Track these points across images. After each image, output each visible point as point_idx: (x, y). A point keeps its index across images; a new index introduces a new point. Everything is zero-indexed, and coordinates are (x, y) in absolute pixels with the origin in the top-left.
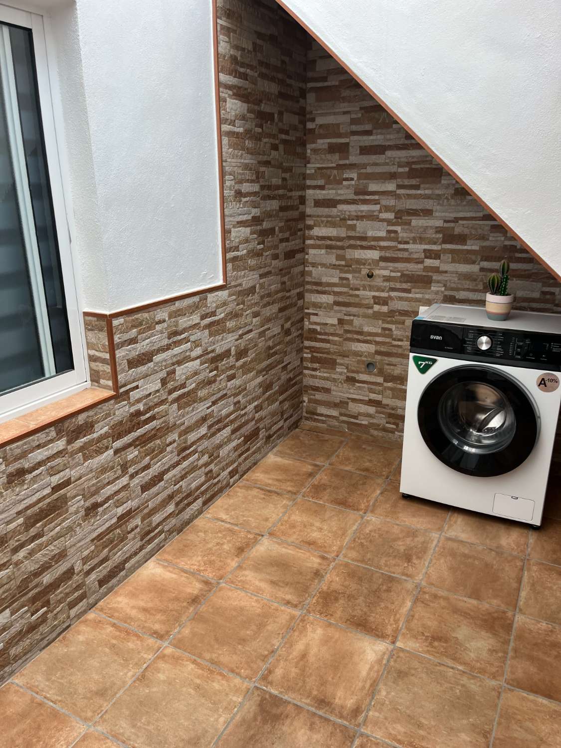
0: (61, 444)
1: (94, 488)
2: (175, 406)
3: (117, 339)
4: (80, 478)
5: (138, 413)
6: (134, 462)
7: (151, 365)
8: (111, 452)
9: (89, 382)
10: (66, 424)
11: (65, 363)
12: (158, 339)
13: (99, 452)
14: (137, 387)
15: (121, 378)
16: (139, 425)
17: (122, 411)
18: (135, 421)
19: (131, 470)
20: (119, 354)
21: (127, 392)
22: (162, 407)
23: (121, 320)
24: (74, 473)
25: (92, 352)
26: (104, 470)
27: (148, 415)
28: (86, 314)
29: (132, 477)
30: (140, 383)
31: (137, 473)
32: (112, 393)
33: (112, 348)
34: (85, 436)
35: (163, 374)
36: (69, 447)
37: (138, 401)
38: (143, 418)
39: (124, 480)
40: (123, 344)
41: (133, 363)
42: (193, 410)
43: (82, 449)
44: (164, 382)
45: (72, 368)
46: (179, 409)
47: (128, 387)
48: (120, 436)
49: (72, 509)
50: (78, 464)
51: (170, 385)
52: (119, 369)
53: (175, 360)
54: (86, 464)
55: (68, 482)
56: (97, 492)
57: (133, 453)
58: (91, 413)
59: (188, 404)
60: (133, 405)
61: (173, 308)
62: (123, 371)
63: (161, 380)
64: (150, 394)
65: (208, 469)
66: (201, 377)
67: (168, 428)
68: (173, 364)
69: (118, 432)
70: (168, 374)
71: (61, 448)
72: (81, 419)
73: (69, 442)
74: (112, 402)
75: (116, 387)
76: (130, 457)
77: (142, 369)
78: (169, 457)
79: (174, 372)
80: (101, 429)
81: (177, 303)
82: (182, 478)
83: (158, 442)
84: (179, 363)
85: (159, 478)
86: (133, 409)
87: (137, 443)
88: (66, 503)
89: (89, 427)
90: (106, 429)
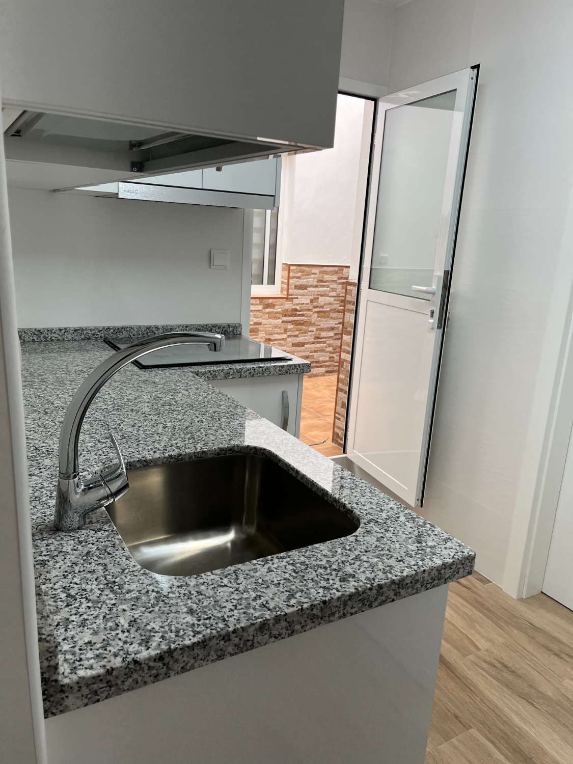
0: (260, 307)
1: (270, 332)
2: (316, 315)
3: (291, 274)
4: (265, 325)
5: (296, 310)
6: (290, 330)
7: (306, 291)
8: (280, 321)
9: (280, 292)
10: (264, 301)
11: (272, 281)
12: (311, 280)
13: (275, 318)
14: (297, 298)
15: (291, 291)
16: (295, 315)
17: (288, 306)
18: (294, 312)
19: (289, 333)
20: (291, 281)
21: (293, 298)
22: (308, 312)
23: (295, 267)
24: (264, 321)
25: (283, 280)
26: (276, 327)
27: (300, 313)
28: (283, 264)
29: (289, 336)
30: (299, 297)
31: (291, 336)
32: (286, 296)
33: (289, 278)
34: (270, 308)
35: (312, 297)
36: (263, 310)
37: (297, 304)
38: (298, 313)
39: (285, 336)
40: (294, 277)
41: (296, 287)
42: (326, 321)
43: (268, 313)
44: (312, 301)
45: (274, 284)
46: (318, 317)
47: (293, 297)
48: (285, 316)
49: (260, 335)
50: (265, 319)
51: (315, 304)
52: (290, 287)
53: (319, 293)
54: (269, 320)
55: (260, 324)
56: (271, 334)
57: (290, 326)
58: (275, 300)
59: (323, 317)
60: (294, 305)
61: (322, 269)
62: (292, 289)
63: (310, 300)
64: (303, 304)
65: (331, 355)
66: (334, 307)
67: (310, 323)
68: (318, 295)
69: (285, 313)
70: (315, 298)
71: (260, 309)
72: (270, 301)
73: (264, 308)
74: (285, 300)
75: (288, 294)
76: (289, 327)
77: (301, 291)
78: (309, 338)
79: (318, 299)
80: (278, 309)
81: (325, 268)
82: (315, 351)
83: (304, 327)
84: (322, 295)
85: (303, 344)
86: (294, 307)
87: (293, 323)
88: (258, 331)
89: (272, 306)
90: (280, 310)
